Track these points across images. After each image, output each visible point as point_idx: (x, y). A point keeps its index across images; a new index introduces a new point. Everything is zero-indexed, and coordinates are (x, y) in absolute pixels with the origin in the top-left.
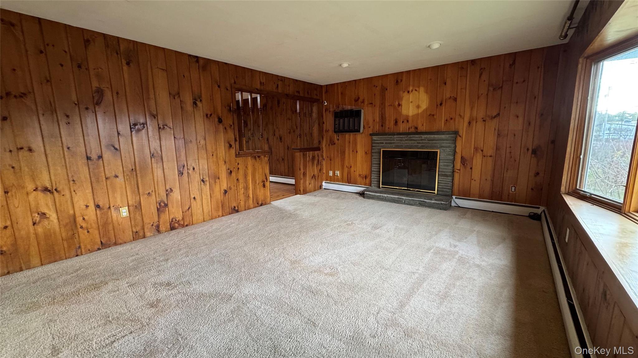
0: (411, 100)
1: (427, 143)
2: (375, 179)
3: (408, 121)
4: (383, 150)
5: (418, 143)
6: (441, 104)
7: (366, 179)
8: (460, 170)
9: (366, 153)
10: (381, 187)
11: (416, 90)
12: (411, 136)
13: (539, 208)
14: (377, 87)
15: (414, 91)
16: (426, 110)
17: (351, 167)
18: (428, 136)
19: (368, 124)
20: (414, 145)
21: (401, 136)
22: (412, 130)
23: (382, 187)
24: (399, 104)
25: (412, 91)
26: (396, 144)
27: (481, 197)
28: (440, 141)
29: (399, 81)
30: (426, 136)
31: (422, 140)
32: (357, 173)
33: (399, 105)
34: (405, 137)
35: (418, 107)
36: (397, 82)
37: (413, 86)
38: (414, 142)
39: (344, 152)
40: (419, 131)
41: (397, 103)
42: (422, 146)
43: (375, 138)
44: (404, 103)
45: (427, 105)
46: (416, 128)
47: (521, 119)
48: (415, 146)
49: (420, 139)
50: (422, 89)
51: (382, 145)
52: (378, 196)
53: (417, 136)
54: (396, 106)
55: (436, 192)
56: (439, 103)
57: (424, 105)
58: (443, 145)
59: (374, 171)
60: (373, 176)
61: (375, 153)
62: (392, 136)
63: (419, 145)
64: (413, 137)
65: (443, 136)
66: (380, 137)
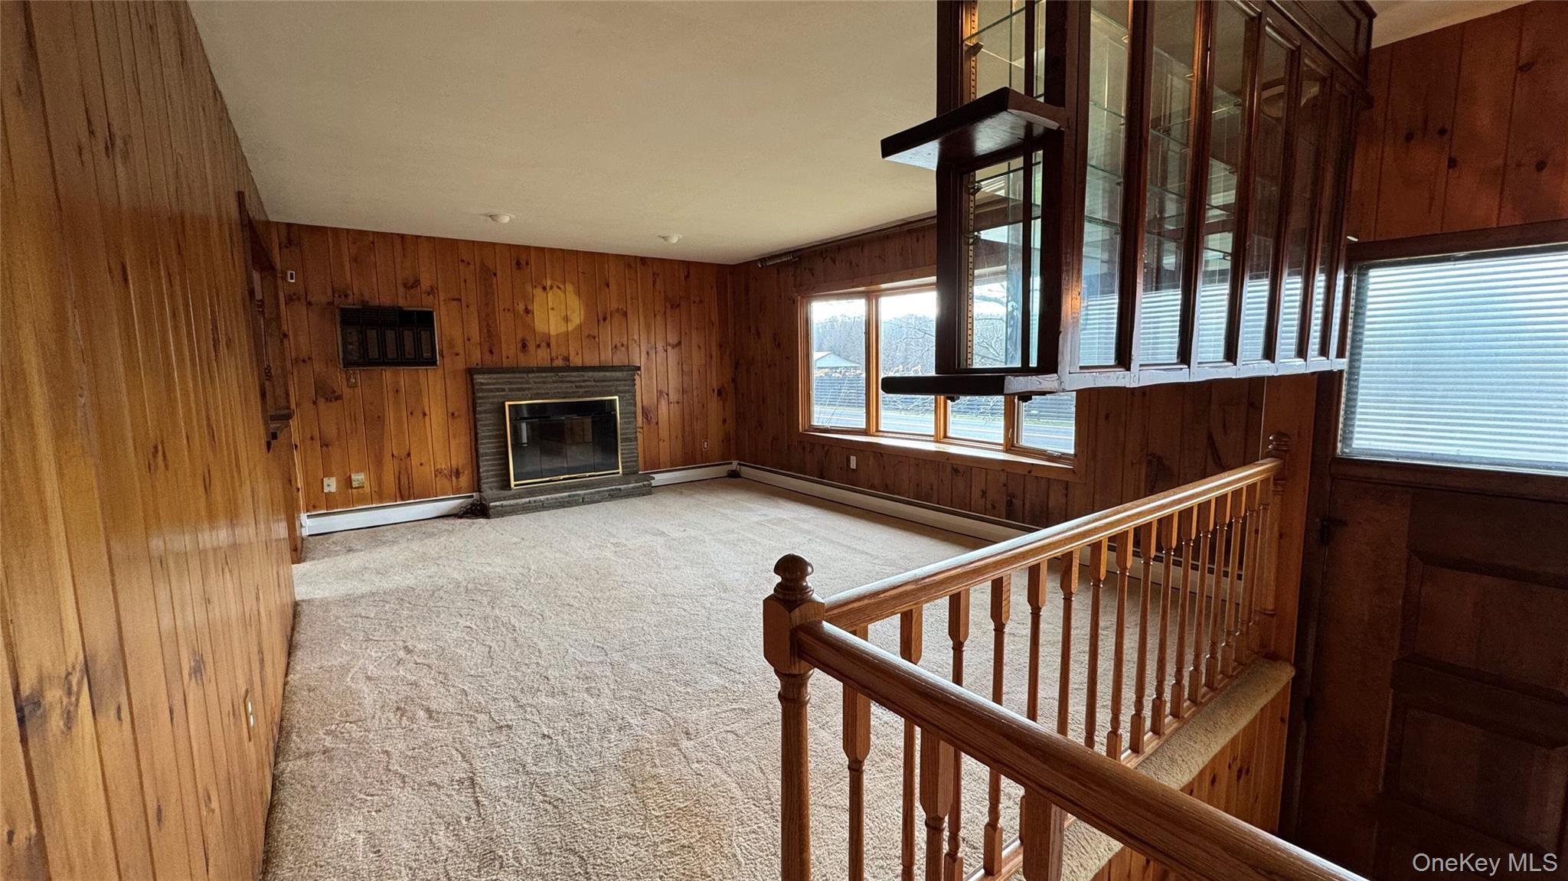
0: (550, 306)
1: (593, 386)
2: (488, 471)
3: (548, 345)
4: (509, 406)
5: (577, 387)
6: (605, 319)
7: (458, 477)
8: (642, 428)
9: (453, 414)
10: (512, 486)
11: (559, 287)
12: (565, 374)
13: (731, 463)
14: (469, 264)
15: (555, 288)
16: (580, 326)
17: (409, 455)
18: (595, 374)
19: (451, 345)
20: (570, 391)
21: (544, 375)
22: (559, 363)
23: (515, 485)
24: (526, 308)
25: (551, 288)
26: (535, 392)
27: (673, 466)
28: (616, 383)
29: (523, 263)
30: (591, 374)
31: (584, 381)
32: (428, 471)
33: (527, 311)
34: (551, 376)
35: (566, 319)
36: (518, 263)
37: (553, 279)
38: (569, 385)
39: (380, 419)
40: (572, 365)
41: (521, 307)
42: (586, 392)
43: (480, 379)
44: (536, 308)
45: (582, 318)
46: (567, 359)
47: (703, 349)
48: (574, 392)
49: (582, 378)
50: (570, 288)
51: (503, 393)
52: (526, 503)
53: (574, 374)
54: (522, 313)
55: (620, 470)
56: (601, 318)
57: (577, 319)
58: (620, 388)
59: (486, 454)
60: (484, 466)
61: (485, 412)
62: (525, 375)
63: (580, 390)
64: (567, 376)
65: (618, 374)
66: (495, 376)
